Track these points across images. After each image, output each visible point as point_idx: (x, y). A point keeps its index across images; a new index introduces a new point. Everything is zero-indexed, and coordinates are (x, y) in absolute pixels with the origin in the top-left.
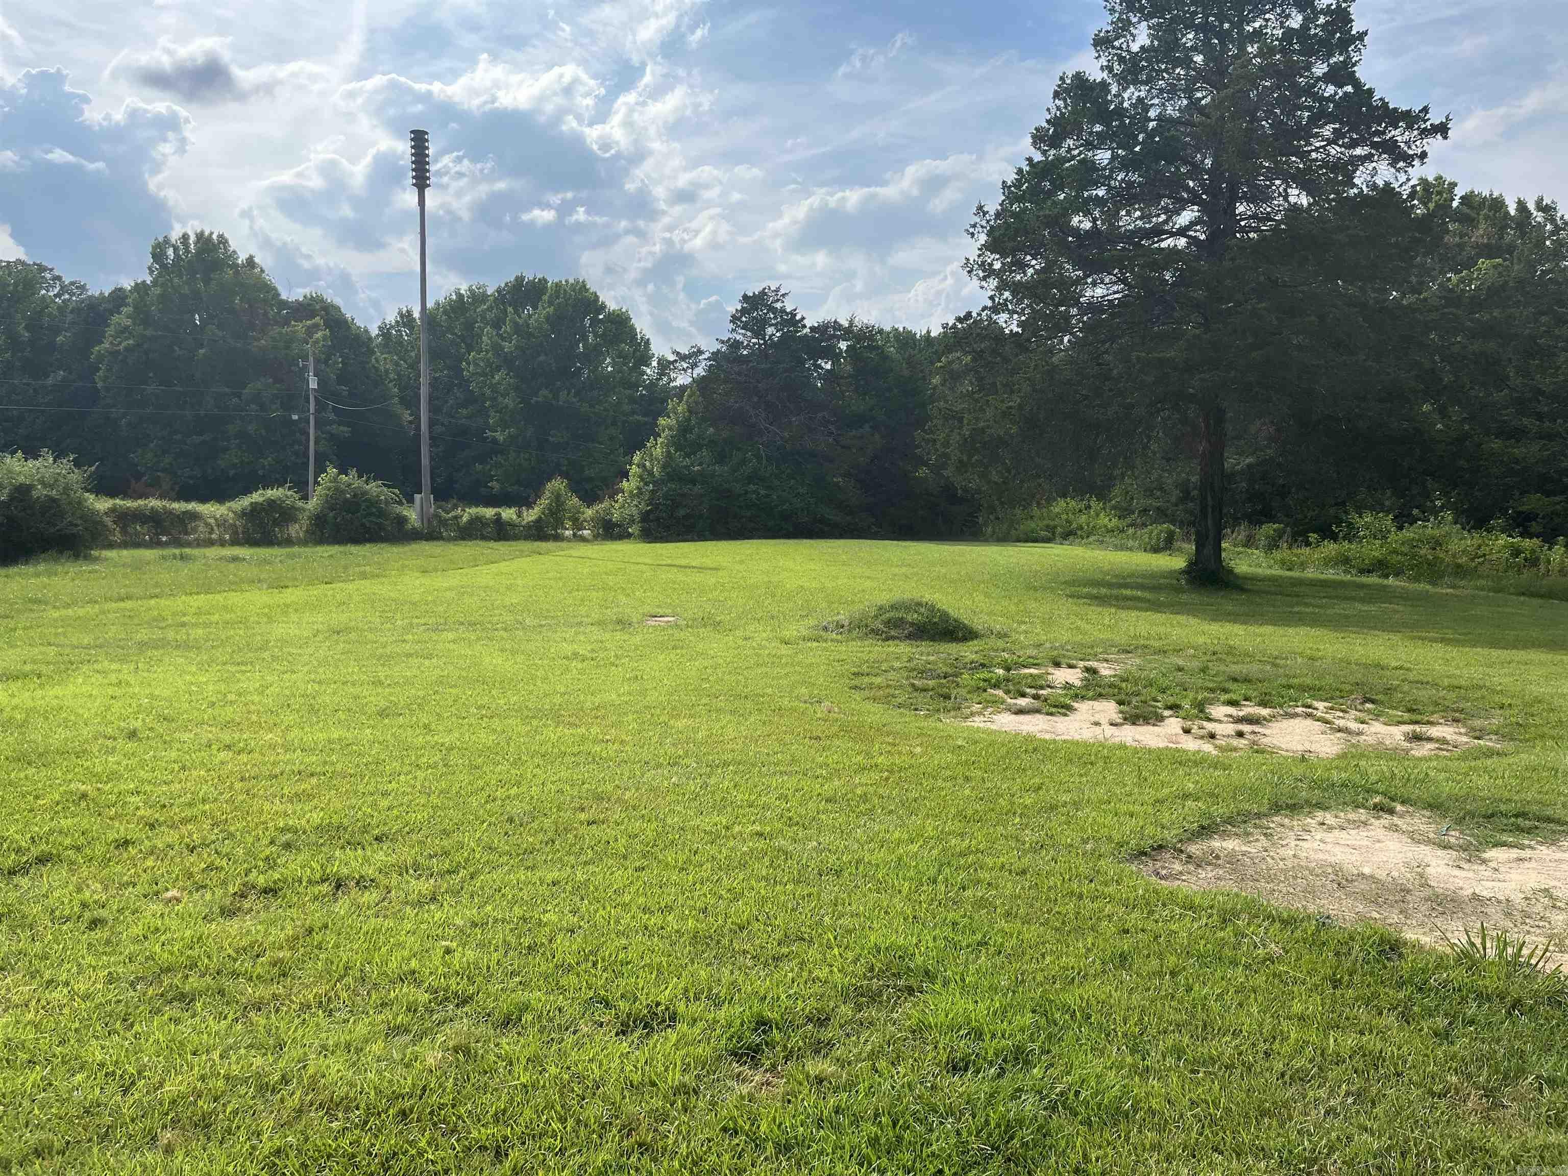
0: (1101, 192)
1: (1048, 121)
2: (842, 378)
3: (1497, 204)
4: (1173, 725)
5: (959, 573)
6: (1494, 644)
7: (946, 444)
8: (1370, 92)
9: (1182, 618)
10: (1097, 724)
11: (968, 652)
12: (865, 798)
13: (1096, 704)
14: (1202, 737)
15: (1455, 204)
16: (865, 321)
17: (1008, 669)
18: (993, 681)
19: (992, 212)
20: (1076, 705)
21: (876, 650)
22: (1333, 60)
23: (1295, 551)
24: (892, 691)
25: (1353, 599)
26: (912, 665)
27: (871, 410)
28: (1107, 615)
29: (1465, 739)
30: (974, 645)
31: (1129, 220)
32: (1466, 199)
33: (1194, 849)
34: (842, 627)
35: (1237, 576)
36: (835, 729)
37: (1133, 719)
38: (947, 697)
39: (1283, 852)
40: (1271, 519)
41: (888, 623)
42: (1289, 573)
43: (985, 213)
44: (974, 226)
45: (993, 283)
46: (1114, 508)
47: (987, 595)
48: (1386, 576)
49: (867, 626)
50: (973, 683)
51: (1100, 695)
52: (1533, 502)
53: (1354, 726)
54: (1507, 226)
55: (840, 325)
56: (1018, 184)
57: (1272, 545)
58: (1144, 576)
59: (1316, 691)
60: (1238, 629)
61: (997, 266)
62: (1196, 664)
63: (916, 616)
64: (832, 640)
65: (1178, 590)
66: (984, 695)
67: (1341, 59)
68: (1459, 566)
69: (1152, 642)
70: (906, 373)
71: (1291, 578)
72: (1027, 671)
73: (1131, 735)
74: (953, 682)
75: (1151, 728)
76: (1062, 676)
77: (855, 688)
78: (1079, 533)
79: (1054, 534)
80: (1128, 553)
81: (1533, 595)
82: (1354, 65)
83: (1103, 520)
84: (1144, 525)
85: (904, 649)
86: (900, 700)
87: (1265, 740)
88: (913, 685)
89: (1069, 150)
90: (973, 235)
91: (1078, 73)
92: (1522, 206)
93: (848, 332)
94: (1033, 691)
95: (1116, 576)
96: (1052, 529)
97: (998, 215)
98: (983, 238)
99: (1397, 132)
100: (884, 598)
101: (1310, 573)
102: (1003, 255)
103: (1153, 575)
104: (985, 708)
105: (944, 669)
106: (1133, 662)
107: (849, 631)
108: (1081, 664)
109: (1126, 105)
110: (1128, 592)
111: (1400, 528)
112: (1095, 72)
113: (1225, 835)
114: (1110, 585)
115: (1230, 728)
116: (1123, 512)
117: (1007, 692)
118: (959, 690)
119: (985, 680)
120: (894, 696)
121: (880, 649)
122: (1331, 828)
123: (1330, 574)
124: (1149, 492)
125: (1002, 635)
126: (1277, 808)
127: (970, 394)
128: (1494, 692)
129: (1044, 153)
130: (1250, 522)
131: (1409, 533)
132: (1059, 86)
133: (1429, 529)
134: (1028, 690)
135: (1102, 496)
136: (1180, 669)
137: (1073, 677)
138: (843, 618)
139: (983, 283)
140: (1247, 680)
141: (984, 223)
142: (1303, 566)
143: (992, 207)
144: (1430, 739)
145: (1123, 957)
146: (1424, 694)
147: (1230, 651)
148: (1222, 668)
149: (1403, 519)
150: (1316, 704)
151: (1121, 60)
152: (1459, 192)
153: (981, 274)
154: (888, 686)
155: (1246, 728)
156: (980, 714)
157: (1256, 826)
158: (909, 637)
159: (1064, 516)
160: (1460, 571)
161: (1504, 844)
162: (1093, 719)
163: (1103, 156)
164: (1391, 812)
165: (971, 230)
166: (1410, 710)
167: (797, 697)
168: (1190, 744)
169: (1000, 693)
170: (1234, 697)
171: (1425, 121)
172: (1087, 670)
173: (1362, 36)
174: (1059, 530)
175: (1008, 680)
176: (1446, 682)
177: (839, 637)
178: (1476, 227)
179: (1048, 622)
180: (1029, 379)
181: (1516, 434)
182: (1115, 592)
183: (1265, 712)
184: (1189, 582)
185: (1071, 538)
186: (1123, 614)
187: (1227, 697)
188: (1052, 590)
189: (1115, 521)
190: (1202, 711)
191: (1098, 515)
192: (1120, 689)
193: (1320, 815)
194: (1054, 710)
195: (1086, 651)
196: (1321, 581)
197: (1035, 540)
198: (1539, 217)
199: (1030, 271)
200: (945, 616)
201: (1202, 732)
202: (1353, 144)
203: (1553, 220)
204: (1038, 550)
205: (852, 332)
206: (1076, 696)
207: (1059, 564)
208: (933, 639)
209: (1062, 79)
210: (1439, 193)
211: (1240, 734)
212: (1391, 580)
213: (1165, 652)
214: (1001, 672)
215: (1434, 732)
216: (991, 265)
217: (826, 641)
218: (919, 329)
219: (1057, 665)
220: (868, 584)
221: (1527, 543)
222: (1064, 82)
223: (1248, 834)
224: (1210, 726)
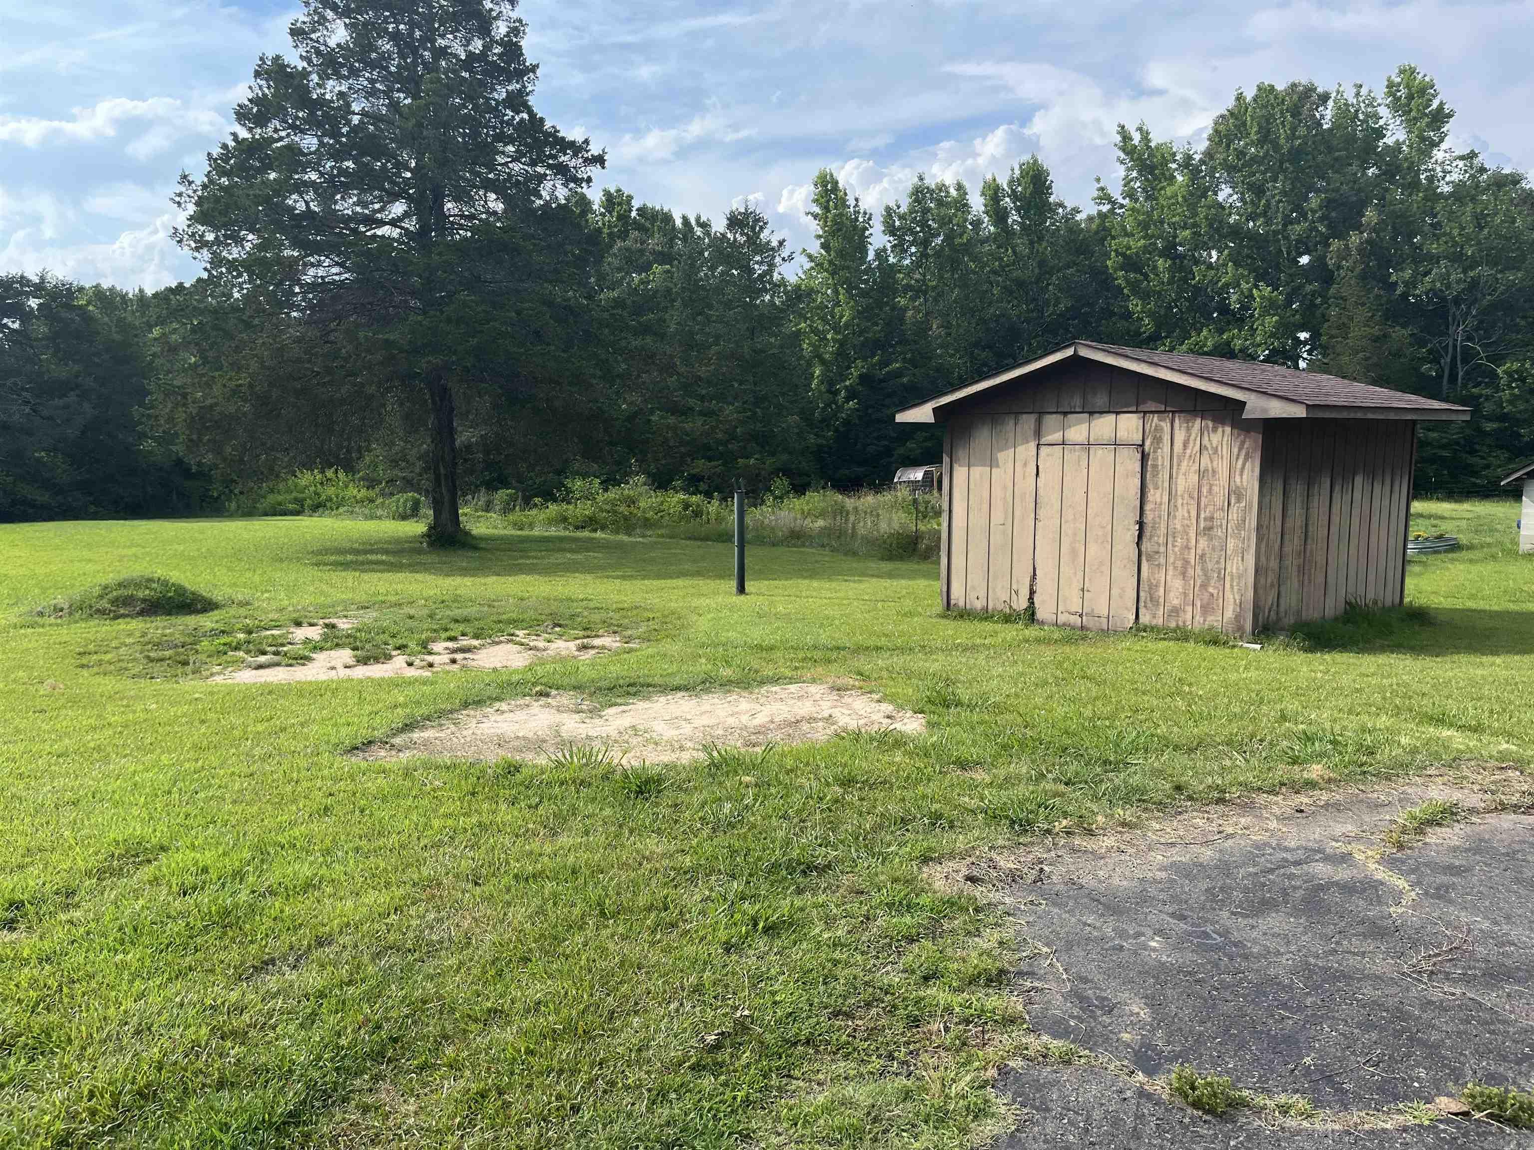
0: (314, 176)
1: (250, 100)
2: (37, 339)
3: (667, 218)
4: (399, 661)
5: (198, 550)
6: (659, 576)
7: (171, 419)
8: (542, 120)
9: (419, 576)
10: (333, 668)
11: (207, 621)
12: (98, 749)
13: (333, 652)
14: (422, 668)
15: (634, 214)
16: (61, 278)
17: (250, 632)
18: (234, 644)
19: (199, 183)
20: (314, 656)
21: (102, 629)
22: (510, 88)
23: (527, 512)
24: (124, 665)
25: (564, 550)
26: (146, 639)
27: (77, 377)
28: (350, 577)
29: (618, 644)
30: (216, 615)
31: (346, 205)
32: (642, 211)
33: (397, 741)
34: (61, 610)
35: (474, 538)
36: (62, 701)
37: (364, 661)
38: (185, 663)
39: (465, 733)
40: (505, 484)
41: (115, 602)
42: (519, 533)
43: (190, 183)
44: (180, 195)
45: (206, 254)
46: (362, 479)
47: (229, 569)
48: (595, 530)
49: (91, 607)
50: (213, 648)
51: (337, 645)
52: (700, 466)
53: (541, 644)
54: (676, 237)
55: (29, 281)
56: (225, 158)
57: (507, 510)
58: (389, 542)
59: (516, 622)
60: (468, 581)
61: (210, 237)
62: (426, 611)
63: (147, 592)
64: (50, 625)
65: (419, 552)
66: (225, 657)
67: (518, 86)
68: (647, 519)
69: (389, 598)
70: (117, 337)
71: (519, 536)
72: (269, 633)
73: (361, 672)
74: (192, 649)
75: (380, 665)
76: (300, 634)
77: (82, 666)
78: (328, 504)
79: (302, 506)
80: (377, 522)
81: (695, 539)
82: (528, 94)
83: (352, 491)
84: (392, 494)
85: (136, 625)
86: (133, 672)
87: (474, 663)
88: (148, 657)
89: (276, 130)
90: (179, 204)
91: (278, 57)
92: (685, 220)
93: (39, 288)
94: (274, 649)
95: (364, 543)
96: (300, 502)
97: (204, 187)
98: (191, 209)
99: (566, 158)
100: (110, 578)
101: (536, 532)
102: (216, 228)
103: (398, 541)
104: (225, 668)
105: (182, 640)
106: (369, 617)
107: (70, 614)
108: (321, 622)
109: (328, 97)
110: (373, 557)
111: (606, 490)
112: (294, 58)
113: (424, 728)
114: (357, 552)
115: (446, 658)
116: (371, 483)
117: (248, 652)
118: (199, 656)
119: (225, 644)
120: (126, 669)
121: (109, 628)
122: (503, 712)
123: (553, 532)
124: (394, 463)
125: (242, 604)
126: (466, 705)
127: (195, 366)
128: (645, 609)
129: (250, 130)
130: (488, 489)
131: (613, 494)
132: (259, 66)
133: (626, 490)
134: (269, 649)
135: (349, 467)
136: (411, 617)
137: (314, 633)
138: (61, 600)
139: (196, 254)
140: (466, 620)
141: (190, 192)
142: (531, 526)
143: (199, 178)
144: (593, 647)
145: (326, 809)
146: (596, 617)
147: (456, 599)
148: (448, 613)
149: (608, 482)
150: (517, 632)
151: (318, 53)
152: (636, 204)
153: (193, 245)
154: (120, 661)
155: (459, 656)
156: (219, 674)
157: (448, 719)
158: (141, 613)
159: (312, 489)
160: (647, 523)
161: (616, 704)
162: (329, 665)
163: (309, 142)
164: (547, 695)
165: (177, 199)
166: (585, 629)
167: (15, 681)
168: (411, 673)
169: (241, 654)
170: (453, 634)
171: (587, 151)
172: (326, 626)
173: (534, 68)
174: (309, 501)
175: (249, 642)
176: (614, 606)
177: (59, 621)
178: (652, 235)
179: (292, 589)
180: (256, 356)
181: (684, 412)
182: (360, 558)
183: (476, 643)
184: (431, 544)
185: (321, 510)
186: (366, 576)
187: (448, 634)
188: (298, 559)
189: (364, 492)
190: (425, 648)
191: (347, 487)
192: (356, 638)
193: (497, 705)
194: (294, 662)
195: (325, 611)
196: (546, 537)
197: (284, 513)
198: (698, 231)
199: (248, 246)
200: (180, 590)
201: (424, 663)
202: (533, 164)
203: (708, 234)
204: (287, 523)
205: (44, 289)
206: (315, 648)
207: (308, 536)
208: (169, 613)
209: (261, 59)
210: (620, 204)
211: (454, 661)
212: (599, 534)
213: (400, 605)
214: (241, 636)
215: (597, 642)
216: (202, 236)
217: (43, 626)
218: (130, 288)
219: (298, 624)
220: (90, 567)
221: (694, 499)
222: (264, 63)
223: (441, 725)
224: (430, 658)
